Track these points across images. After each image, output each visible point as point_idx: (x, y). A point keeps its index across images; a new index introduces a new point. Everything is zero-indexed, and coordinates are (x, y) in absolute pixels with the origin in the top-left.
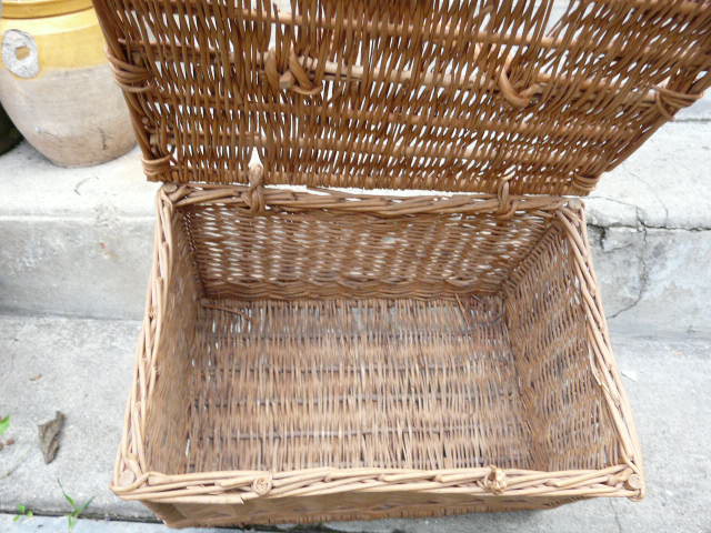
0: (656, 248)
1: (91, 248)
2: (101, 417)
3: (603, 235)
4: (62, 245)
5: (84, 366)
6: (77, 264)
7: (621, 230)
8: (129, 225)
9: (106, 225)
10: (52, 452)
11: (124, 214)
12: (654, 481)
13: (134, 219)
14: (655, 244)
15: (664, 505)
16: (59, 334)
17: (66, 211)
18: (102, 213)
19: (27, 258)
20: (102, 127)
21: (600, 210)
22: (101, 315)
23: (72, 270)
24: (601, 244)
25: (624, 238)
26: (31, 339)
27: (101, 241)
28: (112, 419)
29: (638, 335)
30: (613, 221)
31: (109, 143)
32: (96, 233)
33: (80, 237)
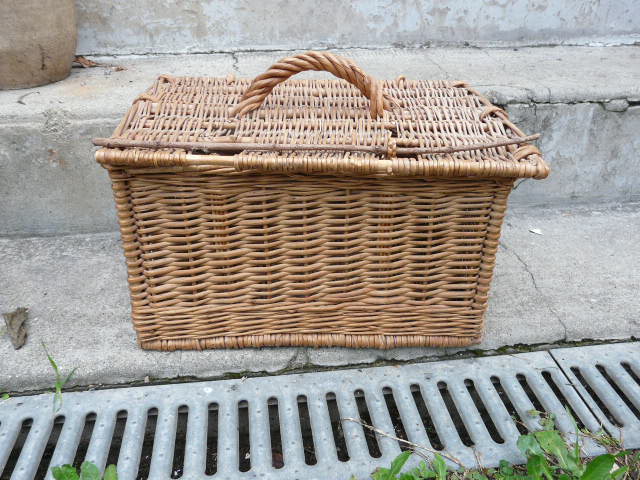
0: (544, 121)
1: (38, 156)
4: (7, 154)
5: (37, 273)
6: (23, 176)
7: (517, 106)
8: (81, 127)
9: (55, 130)
10: (22, 337)
11: (74, 117)
12: (579, 295)
13: (85, 122)
14: (543, 118)
15: (592, 308)
17: (12, 117)
18: (51, 118)
20: (43, 45)
22: (46, 231)
23: (17, 183)
25: (519, 114)
27: (50, 147)
29: (533, 204)
30: (509, 99)
31: (48, 63)
32: (44, 139)
33: (27, 144)
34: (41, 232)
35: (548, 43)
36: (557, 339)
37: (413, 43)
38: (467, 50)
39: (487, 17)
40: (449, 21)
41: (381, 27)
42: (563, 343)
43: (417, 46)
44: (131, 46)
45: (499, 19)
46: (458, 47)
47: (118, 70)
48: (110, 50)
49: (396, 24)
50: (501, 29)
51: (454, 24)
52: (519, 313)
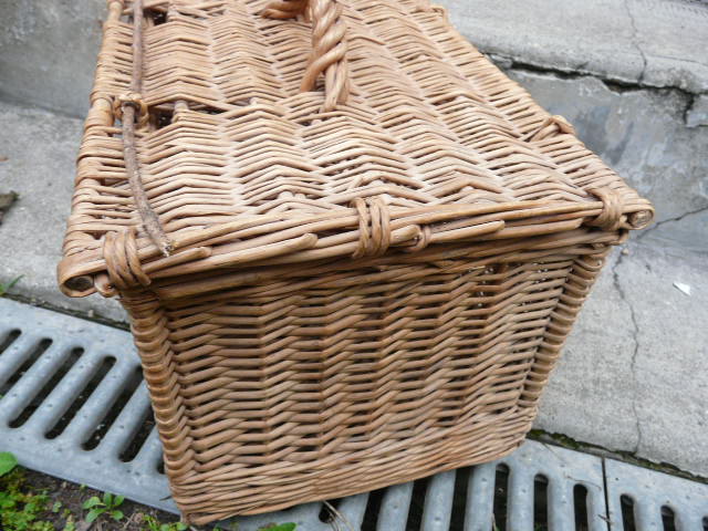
1: (87, 25)
2: (58, 207)
3: (689, 107)
4: (56, 15)
5: (57, 160)
6: (71, 45)
12: (692, 397)
15: (700, 424)
16: (40, 127)
19: (18, 27)
21: (694, 71)
23: (64, 51)
24: (685, 118)
26: (10, 126)
33: (77, 8)
36: (622, 448)
42: (629, 456)
52: (584, 393)
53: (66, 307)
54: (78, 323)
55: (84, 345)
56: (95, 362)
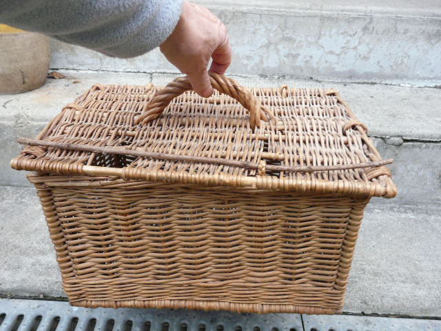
1: (11, 140)
2: (10, 240)
5: (3, 213)
8: (36, 126)
9: (22, 126)
11: (33, 120)
13: (39, 123)
18: (19, 119)
20: (23, 70)
27: (18, 136)
28: (17, 241)
31: (26, 80)
32: (15, 131)
33: (5, 133)
34: (13, 184)
35: (370, 81)
37: (273, 75)
38: (311, 82)
39: (327, 62)
40: (299, 62)
41: (251, 64)
43: (277, 77)
44: (88, 64)
45: (334, 63)
46: (305, 79)
47: (75, 83)
48: (75, 66)
49: (261, 62)
50: (336, 70)
51: (302, 64)
53: (28, 296)
54: (36, 303)
55: (42, 314)
56: (50, 321)
